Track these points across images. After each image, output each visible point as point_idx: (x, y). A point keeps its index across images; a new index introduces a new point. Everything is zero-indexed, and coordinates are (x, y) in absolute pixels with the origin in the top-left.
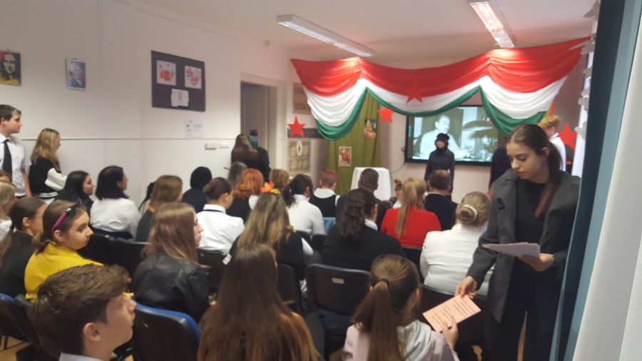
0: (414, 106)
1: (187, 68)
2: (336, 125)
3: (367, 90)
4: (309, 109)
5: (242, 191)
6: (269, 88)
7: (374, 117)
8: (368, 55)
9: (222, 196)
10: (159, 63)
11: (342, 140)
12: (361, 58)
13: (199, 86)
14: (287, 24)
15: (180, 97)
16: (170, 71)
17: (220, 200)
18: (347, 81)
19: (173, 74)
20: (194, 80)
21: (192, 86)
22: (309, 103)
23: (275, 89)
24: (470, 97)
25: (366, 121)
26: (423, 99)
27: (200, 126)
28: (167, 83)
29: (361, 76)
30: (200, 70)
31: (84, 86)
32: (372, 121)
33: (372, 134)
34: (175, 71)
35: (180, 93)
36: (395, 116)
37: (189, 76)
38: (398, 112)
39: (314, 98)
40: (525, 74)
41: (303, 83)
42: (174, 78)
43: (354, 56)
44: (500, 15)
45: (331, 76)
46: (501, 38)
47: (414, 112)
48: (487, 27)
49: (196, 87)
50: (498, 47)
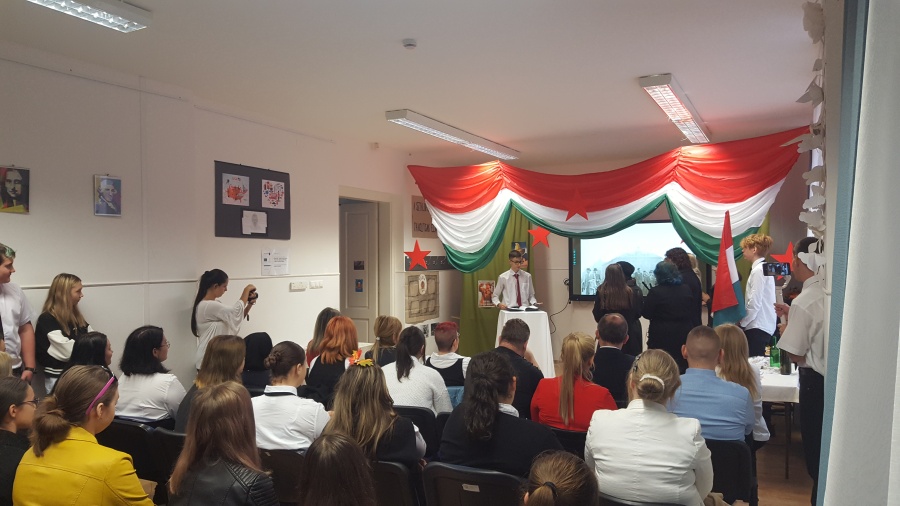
0: (577, 223)
1: (264, 182)
2: (473, 252)
3: (512, 204)
4: (435, 230)
6: (378, 203)
7: (524, 239)
8: (512, 158)
9: (294, 368)
10: (226, 177)
11: (482, 271)
12: (502, 161)
13: (281, 205)
14: (401, 122)
15: (255, 221)
16: (241, 186)
18: (485, 192)
19: (245, 191)
20: (275, 198)
21: (272, 206)
22: (434, 222)
23: (387, 205)
24: (654, 210)
25: (513, 244)
26: (588, 214)
27: (283, 260)
28: (237, 203)
29: (503, 186)
30: (283, 184)
31: (118, 211)
32: (522, 245)
34: (247, 188)
35: (254, 215)
36: (553, 238)
37: (267, 192)
38: (556, 233)
39: (441, 216)
40: (727, 178)
41: (426, 196)
42: (246, 196)
43: (493, 159)
44: (686, 101)
45: (463, 186)
46: (691, 131)
47: (578, 232)
48: (670, 117)
49: (277, 207)
50: (688, 143)
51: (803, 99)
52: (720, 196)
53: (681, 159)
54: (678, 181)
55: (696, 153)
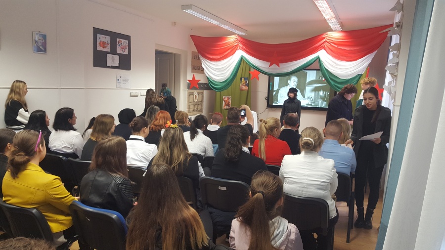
0: (274, 69)
1: (118, 40)
2: (221, 81)
3: (242, 58)
4: (203, 69)
5: (156, 126)
6: (175, 54)
7: (247, 76)
8: (243, 34)
9: (143, 129)
10: (99, 36)
11: (225, 91)
12: (239, 35)
13: (126, 52)
14: (189, 11)
15: (113, 60)
16: (106, 41)
17: (141, 132)
18: (229, 51)
19: (108, 44)
20: (123, 48)
21: (122, 53)
22: (203, 65)
23: (179, 55)
24: (312, 63)
25: (241, 79)
26: (280, 64)
27: (127, 80)
28: (104, 50)
29: (238, 48)
30: (127, 41)
31: (45, 51)
32: (245, 79)
33: (245, 88)
34: (109, 42)
35: (113, 57)
36: (261, 76)
37: (119, 45)
38: (263, 73)
39: (206, 62)
40: (349, 49)
41: (199, 52)
42: (109, 47)
43: (233, 34)
44: (333, 8)
45: (218, 47)
46: (333, 24)
47: (274, 73)
48: (325, 16)
49: (124, 53)
50: (331, 30)
51: (392, 10)
52: (345, 58)
53: (328, 38)
54: (325, 49)
55: (335, 35)
